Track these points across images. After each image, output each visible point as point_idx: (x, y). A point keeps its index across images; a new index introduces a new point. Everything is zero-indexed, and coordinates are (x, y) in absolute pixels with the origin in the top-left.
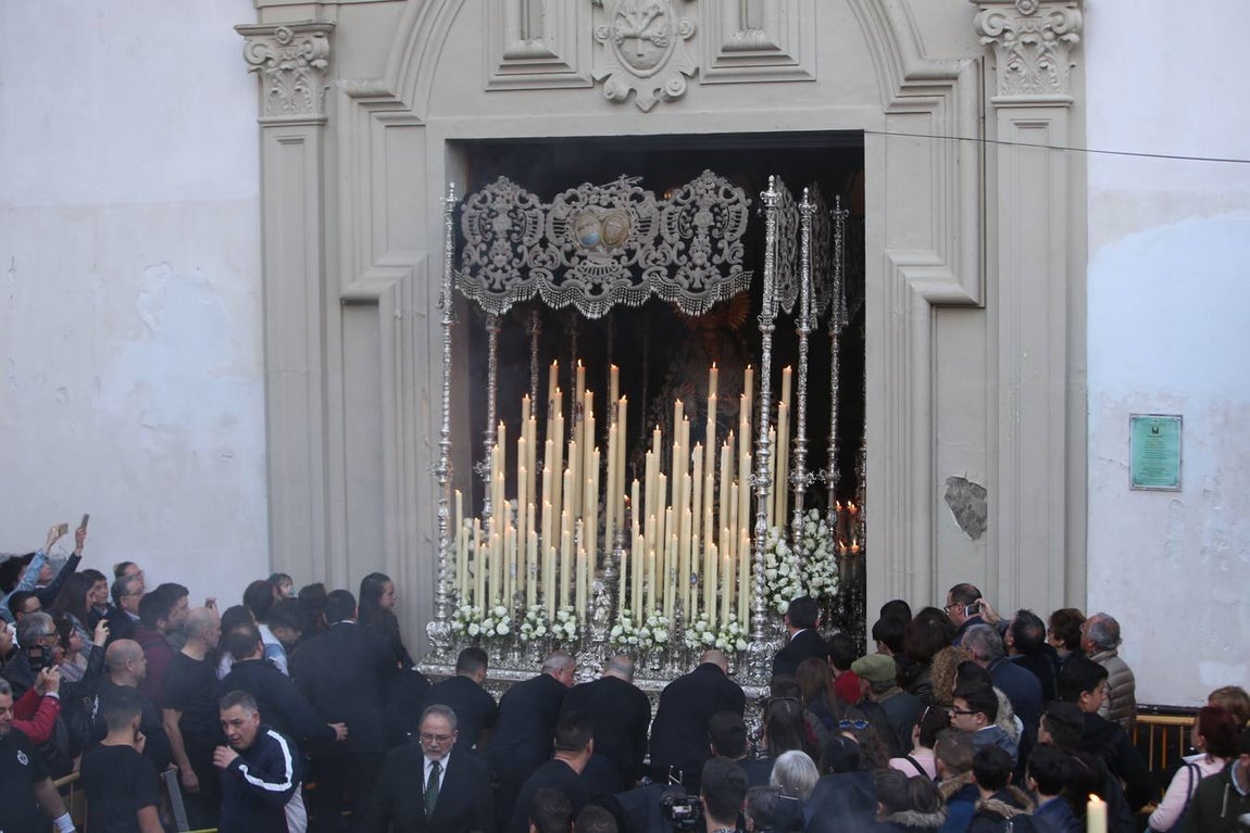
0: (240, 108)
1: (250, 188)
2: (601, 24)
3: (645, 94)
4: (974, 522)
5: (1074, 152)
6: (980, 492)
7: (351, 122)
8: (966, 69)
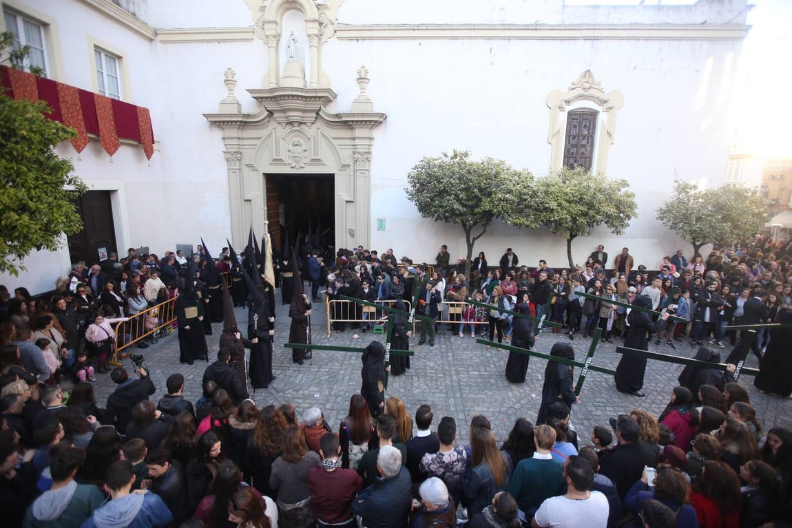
0: (224, 166)
1: (226, 180)
2: (290, 154)
3: (298, 166)
4: (352, 236)
5: (369, 177)
6: (353, 231)
7: (245, 169)
8: (352, 164)
